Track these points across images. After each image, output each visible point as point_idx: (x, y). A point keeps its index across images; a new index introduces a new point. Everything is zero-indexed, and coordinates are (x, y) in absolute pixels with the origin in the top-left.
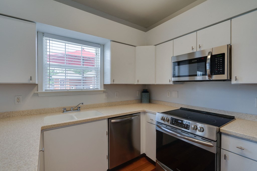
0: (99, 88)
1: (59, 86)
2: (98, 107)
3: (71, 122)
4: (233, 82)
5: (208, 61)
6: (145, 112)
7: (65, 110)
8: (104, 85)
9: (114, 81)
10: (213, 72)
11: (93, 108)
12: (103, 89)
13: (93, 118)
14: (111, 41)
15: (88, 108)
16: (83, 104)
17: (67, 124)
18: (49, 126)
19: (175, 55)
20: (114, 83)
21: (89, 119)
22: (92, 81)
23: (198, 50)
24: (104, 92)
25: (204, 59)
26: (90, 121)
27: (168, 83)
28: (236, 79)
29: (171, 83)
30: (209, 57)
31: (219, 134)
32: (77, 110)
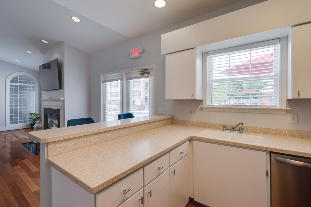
0: (278, 105)
1: (269, 102)
2: (273, 134)
3: (215, 140)
7: (225, 128)
9: (299, 94)
11: (266, 133)
13: (242, 143)
14: (292, 27)
15: (257, 132)
17: (211, 141)
18: (197, 137)
20: (301, 97)
21: (237, 143)
22: (268, 96)
24: (288, 111)
26: (237, 145)
32: (239, 131)
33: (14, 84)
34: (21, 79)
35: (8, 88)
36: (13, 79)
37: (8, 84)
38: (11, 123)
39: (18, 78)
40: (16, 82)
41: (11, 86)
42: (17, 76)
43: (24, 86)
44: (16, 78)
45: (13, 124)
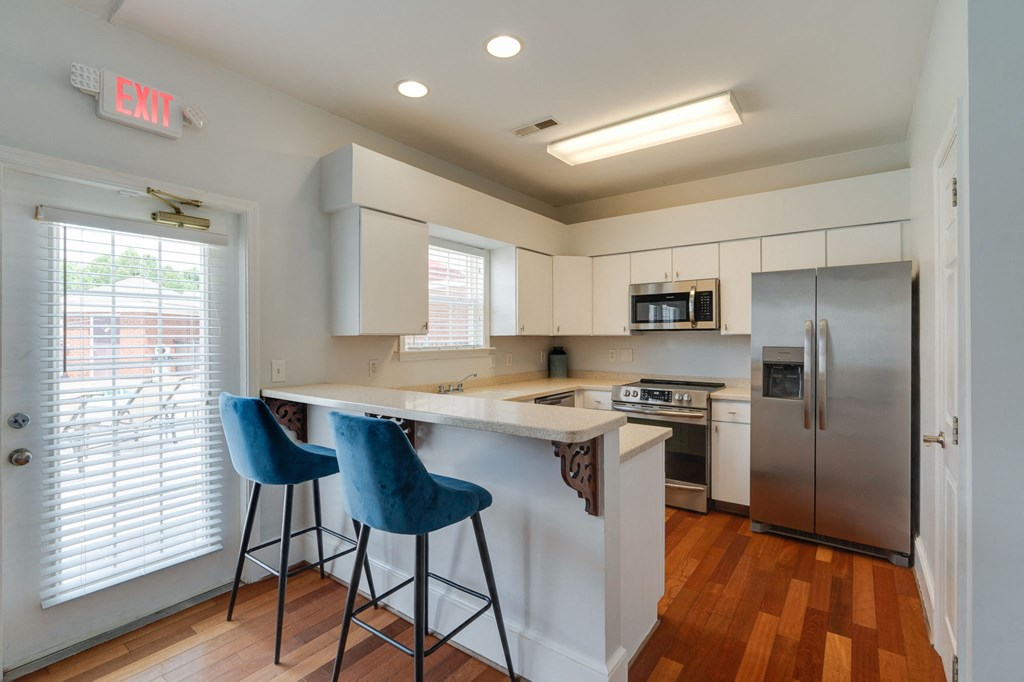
0: (482, 343)
4: (723, 332)
5: (692, 299)
6: (581, 391)
8: (491, 337)
9: (523, 329)
10: (698, 318)
12: (488, 347)
16: (475, 375)
19: (635, 282)
20: (524, 333)
23: (675, 279)
24: (491, 352)
25: (684, 296)
27: (620, 332)
28: (726, 329)
29: (628, 333)
30: (693, 293)
31: (710, 400)
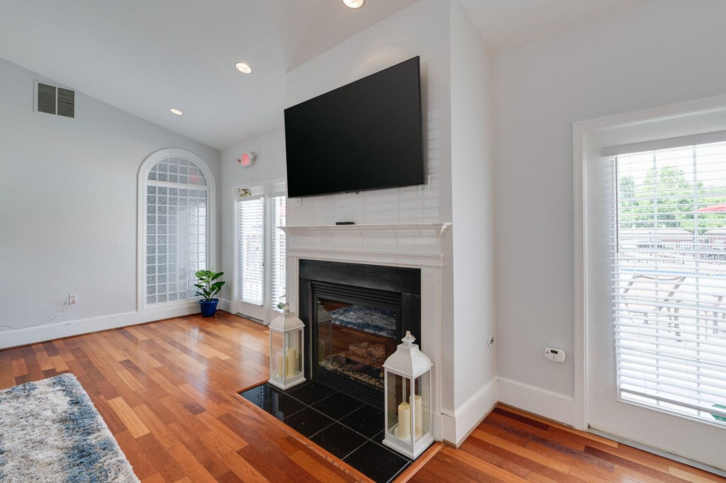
33: (158, 184)
34: (174, 169)
35: (144, 195)
36: (154, 169)
37: (145, 183)
38: (151, 300)
39: (167, 165)
40: (163, 178)
41: (151, 190)
42: (166, 161)
43: (180, 190)
44: (162, 167)
45: (155, 302)
